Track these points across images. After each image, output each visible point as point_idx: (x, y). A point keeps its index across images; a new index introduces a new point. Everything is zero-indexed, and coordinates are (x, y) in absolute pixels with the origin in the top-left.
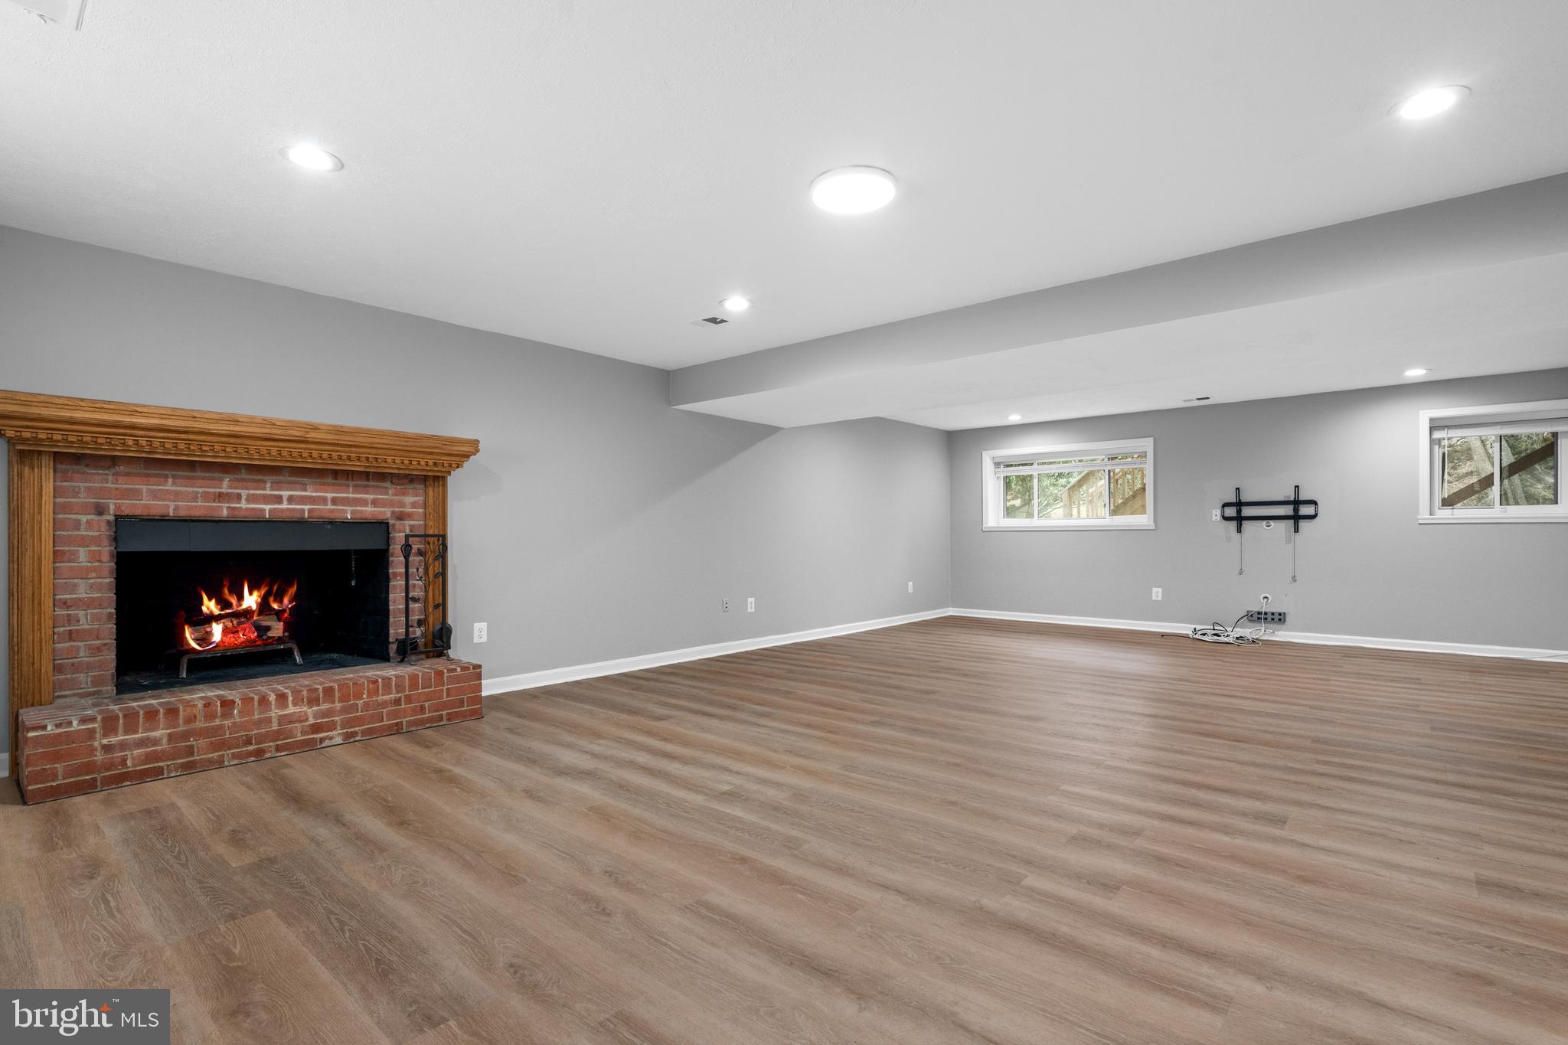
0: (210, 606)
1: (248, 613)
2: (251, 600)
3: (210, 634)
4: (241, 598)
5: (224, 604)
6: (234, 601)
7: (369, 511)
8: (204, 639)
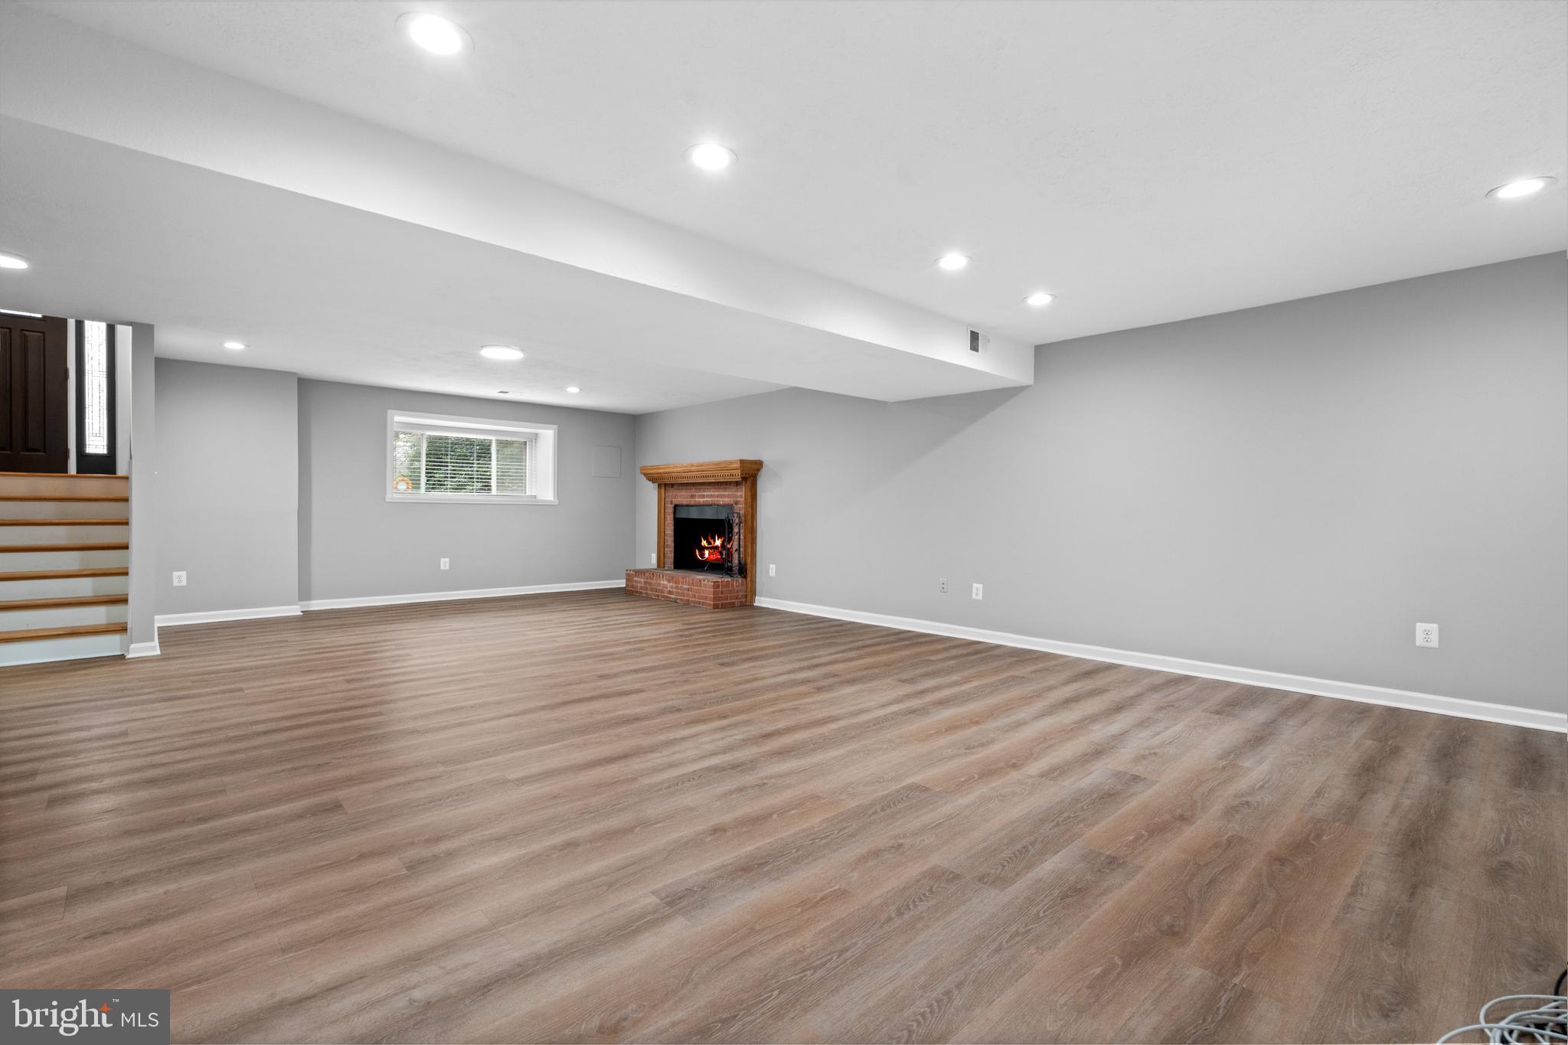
0: (704, 543)
1: (717, 547)
2: (718, 542)
3: (704, 554)
4: (715, 541)
5: (709, 543)
6: (712, 542)
7: (727, 500)
8: (702, 555)
